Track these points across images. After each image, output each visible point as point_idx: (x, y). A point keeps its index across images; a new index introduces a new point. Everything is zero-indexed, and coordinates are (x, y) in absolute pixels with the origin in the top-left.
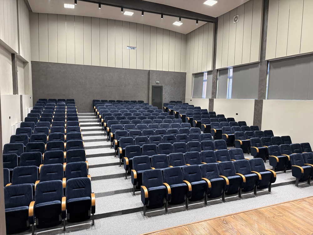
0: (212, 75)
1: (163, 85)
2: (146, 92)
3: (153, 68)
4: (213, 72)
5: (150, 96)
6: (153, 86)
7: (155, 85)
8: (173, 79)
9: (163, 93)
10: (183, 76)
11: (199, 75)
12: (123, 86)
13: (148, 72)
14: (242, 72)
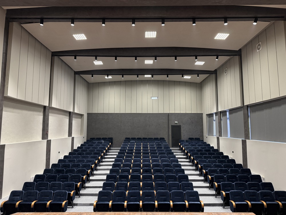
0: (218, 116)
1: (181, 124)
2: (167, 130)
3: (172, 112)
4: (218, 114)
5: (170, 133)
6: (172, 126)
7: (174, 125)
8: (191, 119)
9: (182, 131)
10: (199, 116)
11: (210, 115)
12: (148, 127)
13: (168, 114)
14: (234, 115)
